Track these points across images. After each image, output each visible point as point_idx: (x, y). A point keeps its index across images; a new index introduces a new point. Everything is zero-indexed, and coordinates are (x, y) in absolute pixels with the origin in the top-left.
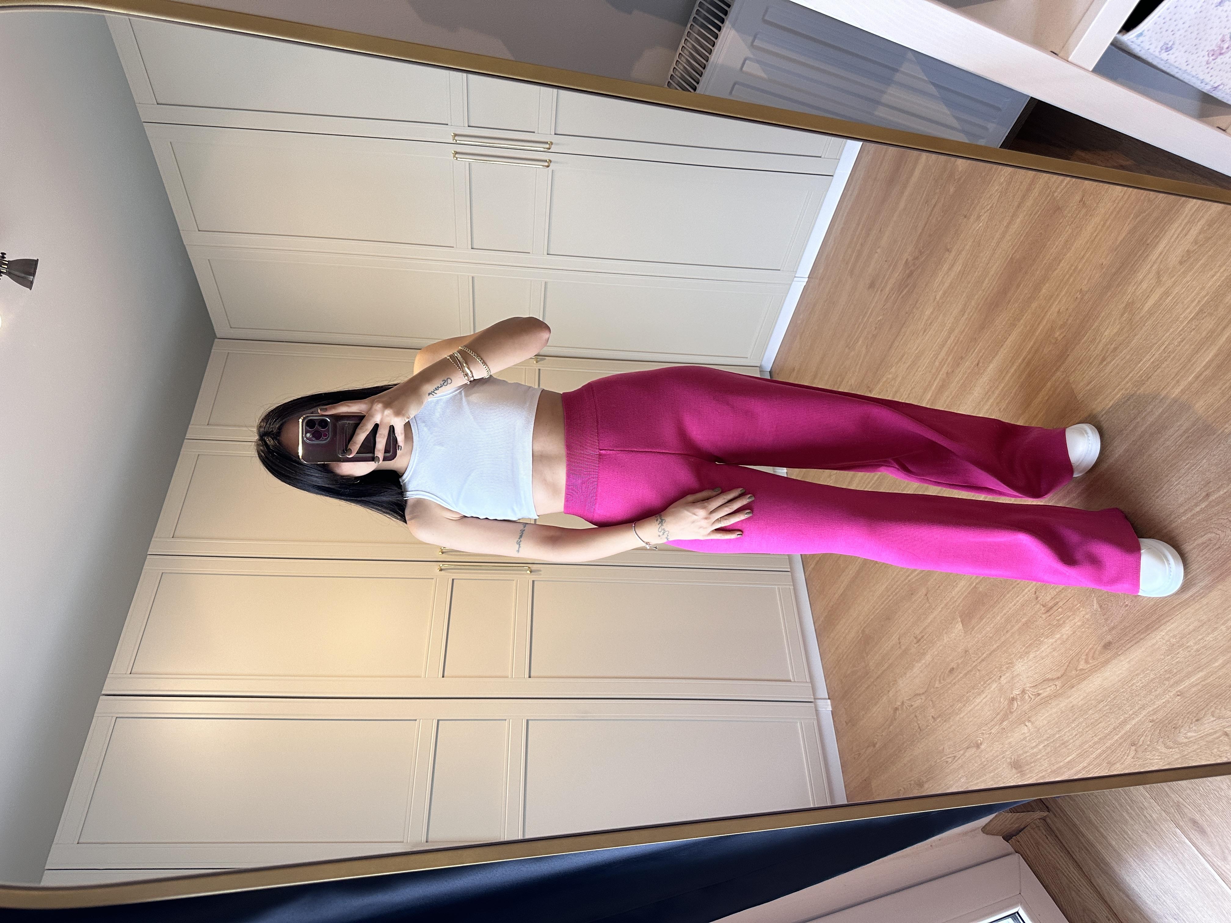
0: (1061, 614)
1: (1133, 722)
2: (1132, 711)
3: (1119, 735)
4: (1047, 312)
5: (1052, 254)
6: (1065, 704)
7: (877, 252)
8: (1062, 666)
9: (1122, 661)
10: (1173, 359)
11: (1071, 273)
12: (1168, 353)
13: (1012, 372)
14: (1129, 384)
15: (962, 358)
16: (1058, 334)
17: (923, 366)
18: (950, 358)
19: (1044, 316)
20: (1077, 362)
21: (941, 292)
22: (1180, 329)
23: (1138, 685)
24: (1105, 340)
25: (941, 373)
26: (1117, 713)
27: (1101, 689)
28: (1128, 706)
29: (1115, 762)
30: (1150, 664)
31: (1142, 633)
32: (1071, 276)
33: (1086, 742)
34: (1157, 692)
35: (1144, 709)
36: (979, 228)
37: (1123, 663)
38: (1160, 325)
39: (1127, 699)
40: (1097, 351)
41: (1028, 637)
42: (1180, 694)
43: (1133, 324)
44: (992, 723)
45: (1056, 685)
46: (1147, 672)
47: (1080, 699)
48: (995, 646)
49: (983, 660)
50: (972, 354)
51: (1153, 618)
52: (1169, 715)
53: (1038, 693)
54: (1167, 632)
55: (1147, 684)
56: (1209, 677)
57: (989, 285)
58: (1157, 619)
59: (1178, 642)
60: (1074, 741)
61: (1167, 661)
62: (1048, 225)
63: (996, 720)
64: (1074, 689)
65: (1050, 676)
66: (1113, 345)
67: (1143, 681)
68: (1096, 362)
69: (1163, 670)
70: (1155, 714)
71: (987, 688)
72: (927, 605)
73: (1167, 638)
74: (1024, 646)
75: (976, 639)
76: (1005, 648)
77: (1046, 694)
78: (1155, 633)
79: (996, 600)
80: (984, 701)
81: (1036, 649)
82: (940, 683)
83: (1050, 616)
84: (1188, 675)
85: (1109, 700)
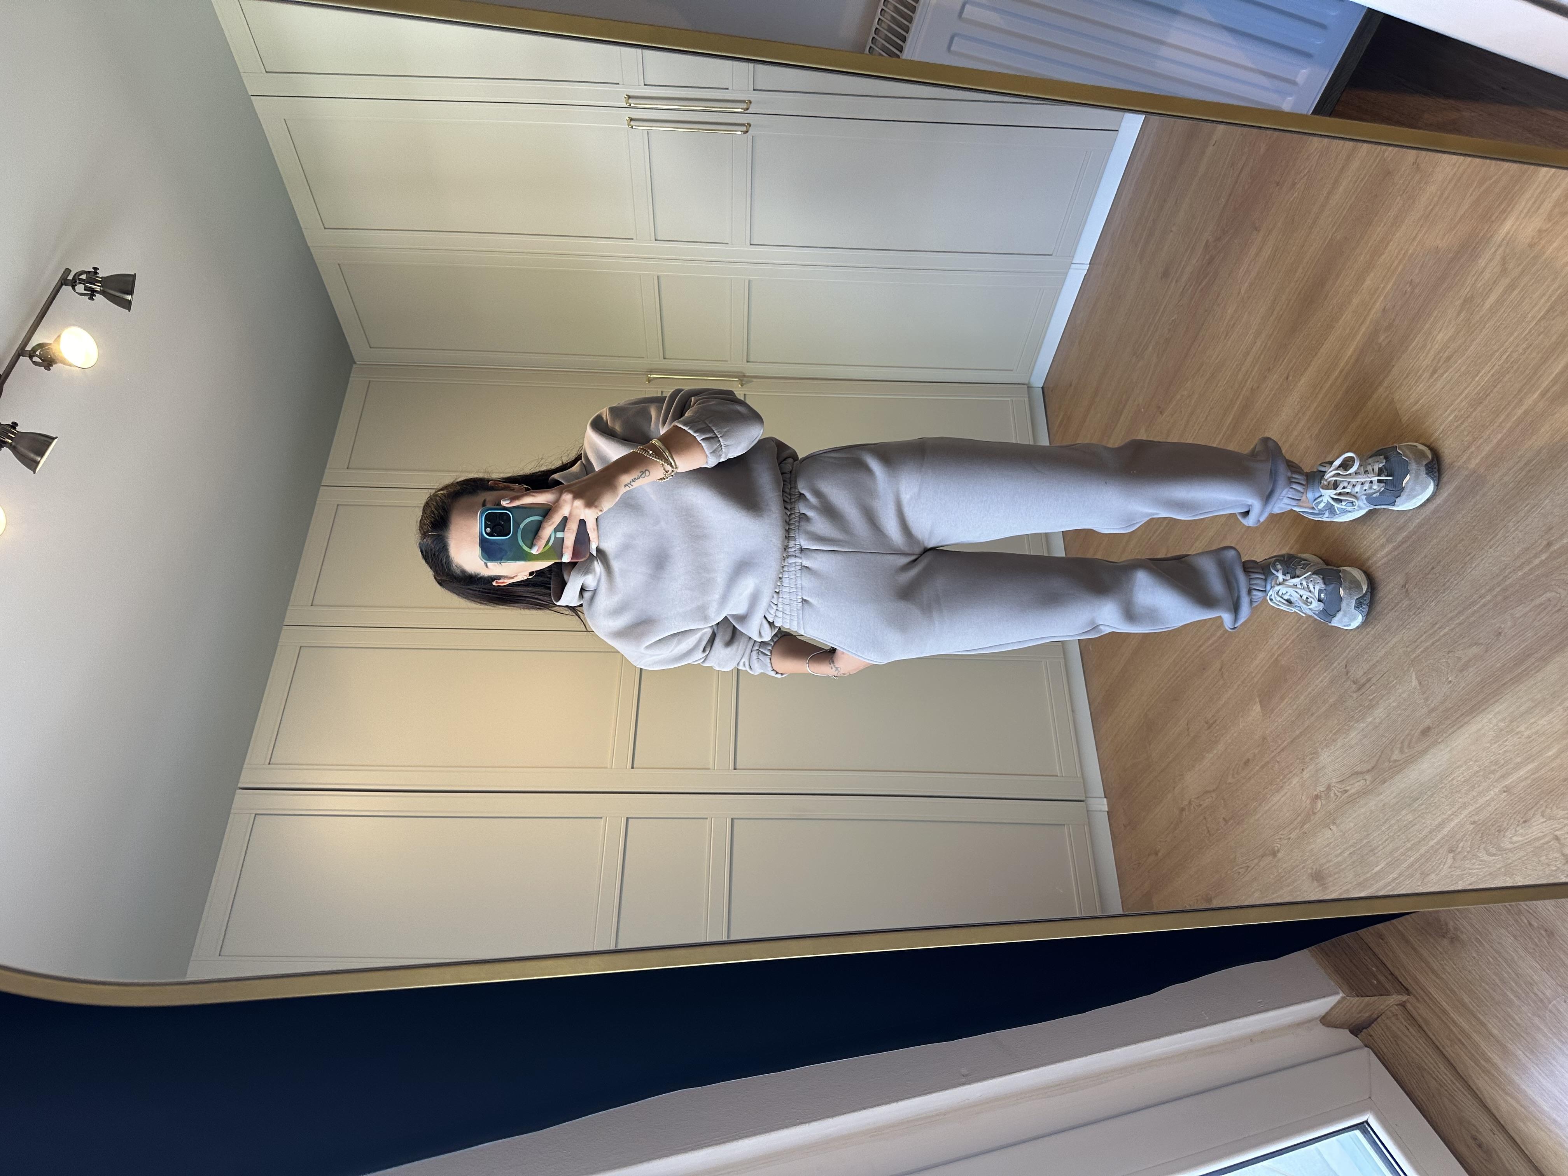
0: (1374, 693)
1: (1453, 824)
2: (1451, 811)
3: (1435, 841)
4: (1370, 309)
5: (1378, 234)
6: (1375, 803)
7: (1172, 231)
8: (1373, 757)
9: (1441, 750)
10: (1516, 371)
11: (1401, 259)
12: (1511, 364)
13: (1327, 387)
14: (1464, 404)
15: (1269, 370)
16: (1382, 338)
17: (1224, 381)
18: (1256, 369)
19: (1367, 315)
20: (1402, 376)
21: (1246, 284)
22: (1526, 333)
23: (1459, 779)
24: (1437, 346)
25: (1245, 389)
26: (1434, 812)
27: (1416, 785)
28: (1447, 805)
29: (1429, 873)
30: (1474, 753)
31: (1467, 716)
32: (1400, 262)
33: (1397, 849)
34: (1481, 788)
35: (1465, 809)
36: (1294, 200)
37: (1443, 753)
38: (1504, 327)
39: (1446, 796)
40: (1427, 360)
41: (1336, 721)
42: (1507, 790)
43: (1471, 325)
44: (1292, 826)
45: (1366, 780)
46: (1471, 763)
47: (1392, 796)
48: (1298, 732)
49: (1283, 750)
50: (1280, 365)
51: (1480, 697)
52: (1493, 816)
53: (1345, 790)
54: (1495, 715)
55: (1470, 778)
56: (1541, 769)
57: (1303, 274)
58: (1484, 699)
59: (1508, 726)
60: (1384, 848)
61: (1494, 750)
62: (1376, 195)
63: (1296, 822)
64: (1386, 784)
65: (1358, 769)
66: (1447, 353)
67: (1465, 774)
68: (1426, 375)
69: (1488, 761)
70: (1477, 814)
71: (1287, 784)
72: (1221, 682)
73: (1494, 721)
74: (1331, 732)
75: (1276, 724)
76: (1309, 735)
77: (1353, 791)
78: (1481, 715)
79: (1299, 676)
80: (1283, 799)
81: (1344, 736)
82: (1233, 777)
83: (1361, 695)
84: (1518, 767)
85: (1426, 797)
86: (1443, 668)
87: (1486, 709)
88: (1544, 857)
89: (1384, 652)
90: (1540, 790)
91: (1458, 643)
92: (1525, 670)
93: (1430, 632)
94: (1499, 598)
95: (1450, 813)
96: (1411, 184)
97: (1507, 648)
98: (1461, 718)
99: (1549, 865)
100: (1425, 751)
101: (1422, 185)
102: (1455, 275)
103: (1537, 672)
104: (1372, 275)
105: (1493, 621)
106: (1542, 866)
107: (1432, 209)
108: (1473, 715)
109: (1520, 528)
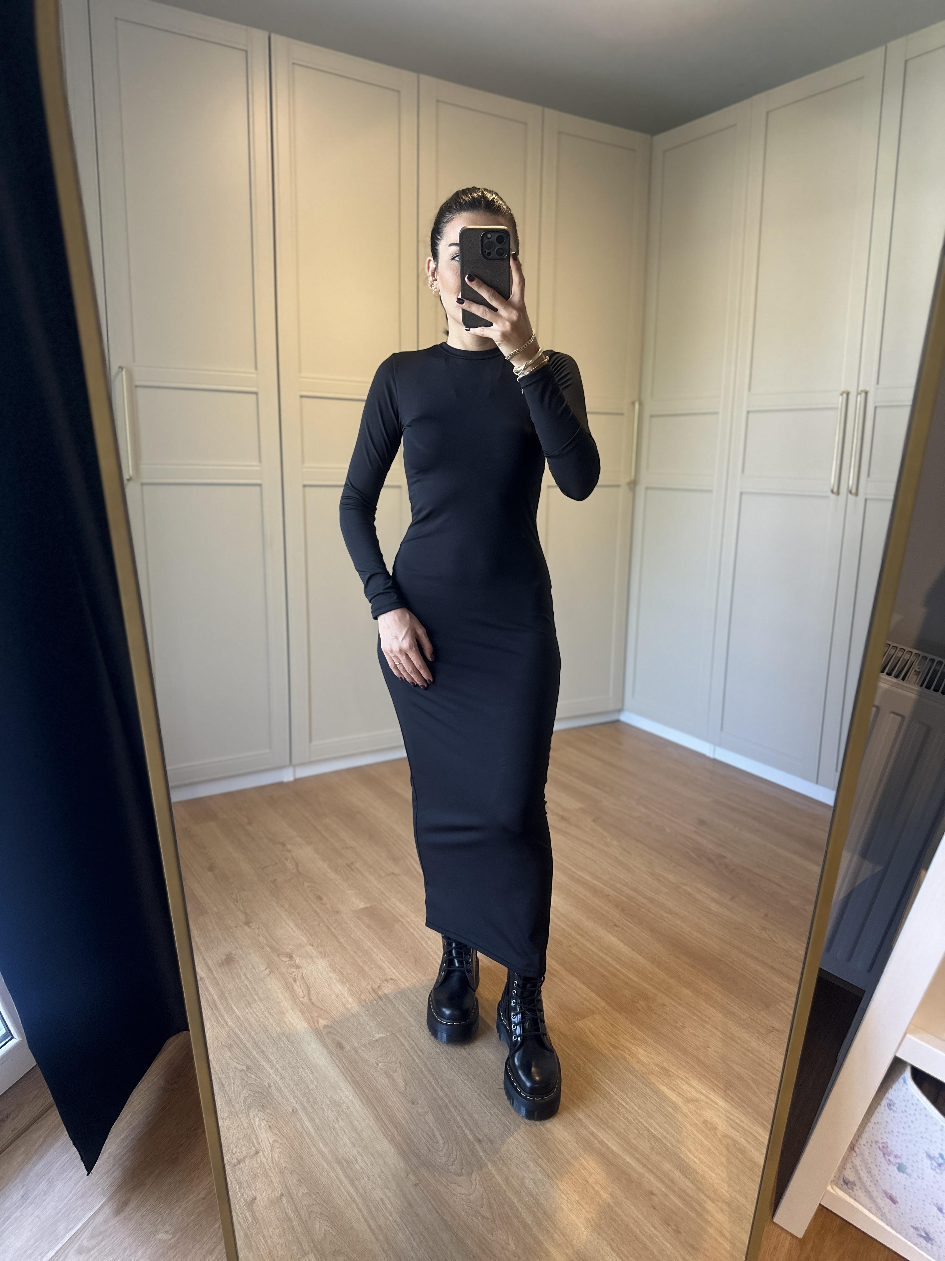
0: (371, 1003)
1: (269, 1069)
3: (256, 1055)
6: (286, 1006)
8: (321, 1003)
9: (325, 1059)
10: (611, 1112)
11: (701, 1018)
12: (617, 1108)
13: (607, 959)
15: (623, 910)
16: (642, 1004)
18: (623, 898)
19: (661, 991)
20: (613, 1021)
21: (690, 890)
22: (640, 1119)
23: (303, 1073)
24: (633, 1048)
25: (609, 890)
26: (278, 1054)
28: (283, 1064)
30: (323, 1085)
31: (352, 1079)
33: (250, 1024)
34: (296, 1091)
35: (280, 1078)
36: (753, 929)
38: (646, 1102)
39: (291, 1063)
41: (349, 972)
42: (294, 1112)
43: (648, 1075)
44: (268, 937)
45: (304, 997)
46: (315, 1082)
47: (290, 1019)
48: (341, 940)
49: (328, 928)
50: (626, 920)
51: (366, 1090)
52: (275, 1101)
53: (296, 980)
54: (351, 1101)
55: (304, 1082)
56: (310, 1139)
57: (695, 938)
58: (364, 1091)
59: (343, 1111)
60: (250, 1013)
61: (325, 1100)
62: (751, 997)
63: (272, 940)
64: (300, 1015)
65: (312, 992)
66: (628, 1056)
67: (307, 1078)
68: (612, 1041)
69: (316, 1096)
70: (276, 1088)
71: (301, 932)
72: (383, 874)
73: (347, 1101)
74: (342, 968)
75: (349, 922)
76: (339, 950)
77: (296, 988)
78: (352, 1090)
79: (386, 941)
80: (290, 930)
81: (338, 979)
82: (308, 887)
83: (369, 992)
84: (311, 1120)
85: (290, 1047)
86: (388, 1059)
87: (356, 1093)
88: (242, 1143)
89: (401, 1011)
90: (293, 1138)
91: (407, 1071)
92: (385, 1124)
93: (416, 1048)
94: (440, 1102)
95: (278, 1066)
96: (758, 1026)
97: (402, 1109)
98: (349, 1074)
99: (236, 1147)
100: (325, 1046)
101: (756, 1035)
102: (687, 1062)
103: (383, 1133)
104: (691, 994)
105: (423, 1098)
106: (236, 1142)
107: (738, 1043)
108: (352, 1084)
109: (493, 1118)
